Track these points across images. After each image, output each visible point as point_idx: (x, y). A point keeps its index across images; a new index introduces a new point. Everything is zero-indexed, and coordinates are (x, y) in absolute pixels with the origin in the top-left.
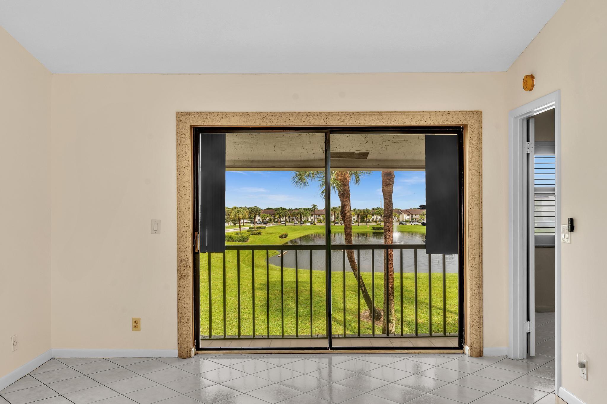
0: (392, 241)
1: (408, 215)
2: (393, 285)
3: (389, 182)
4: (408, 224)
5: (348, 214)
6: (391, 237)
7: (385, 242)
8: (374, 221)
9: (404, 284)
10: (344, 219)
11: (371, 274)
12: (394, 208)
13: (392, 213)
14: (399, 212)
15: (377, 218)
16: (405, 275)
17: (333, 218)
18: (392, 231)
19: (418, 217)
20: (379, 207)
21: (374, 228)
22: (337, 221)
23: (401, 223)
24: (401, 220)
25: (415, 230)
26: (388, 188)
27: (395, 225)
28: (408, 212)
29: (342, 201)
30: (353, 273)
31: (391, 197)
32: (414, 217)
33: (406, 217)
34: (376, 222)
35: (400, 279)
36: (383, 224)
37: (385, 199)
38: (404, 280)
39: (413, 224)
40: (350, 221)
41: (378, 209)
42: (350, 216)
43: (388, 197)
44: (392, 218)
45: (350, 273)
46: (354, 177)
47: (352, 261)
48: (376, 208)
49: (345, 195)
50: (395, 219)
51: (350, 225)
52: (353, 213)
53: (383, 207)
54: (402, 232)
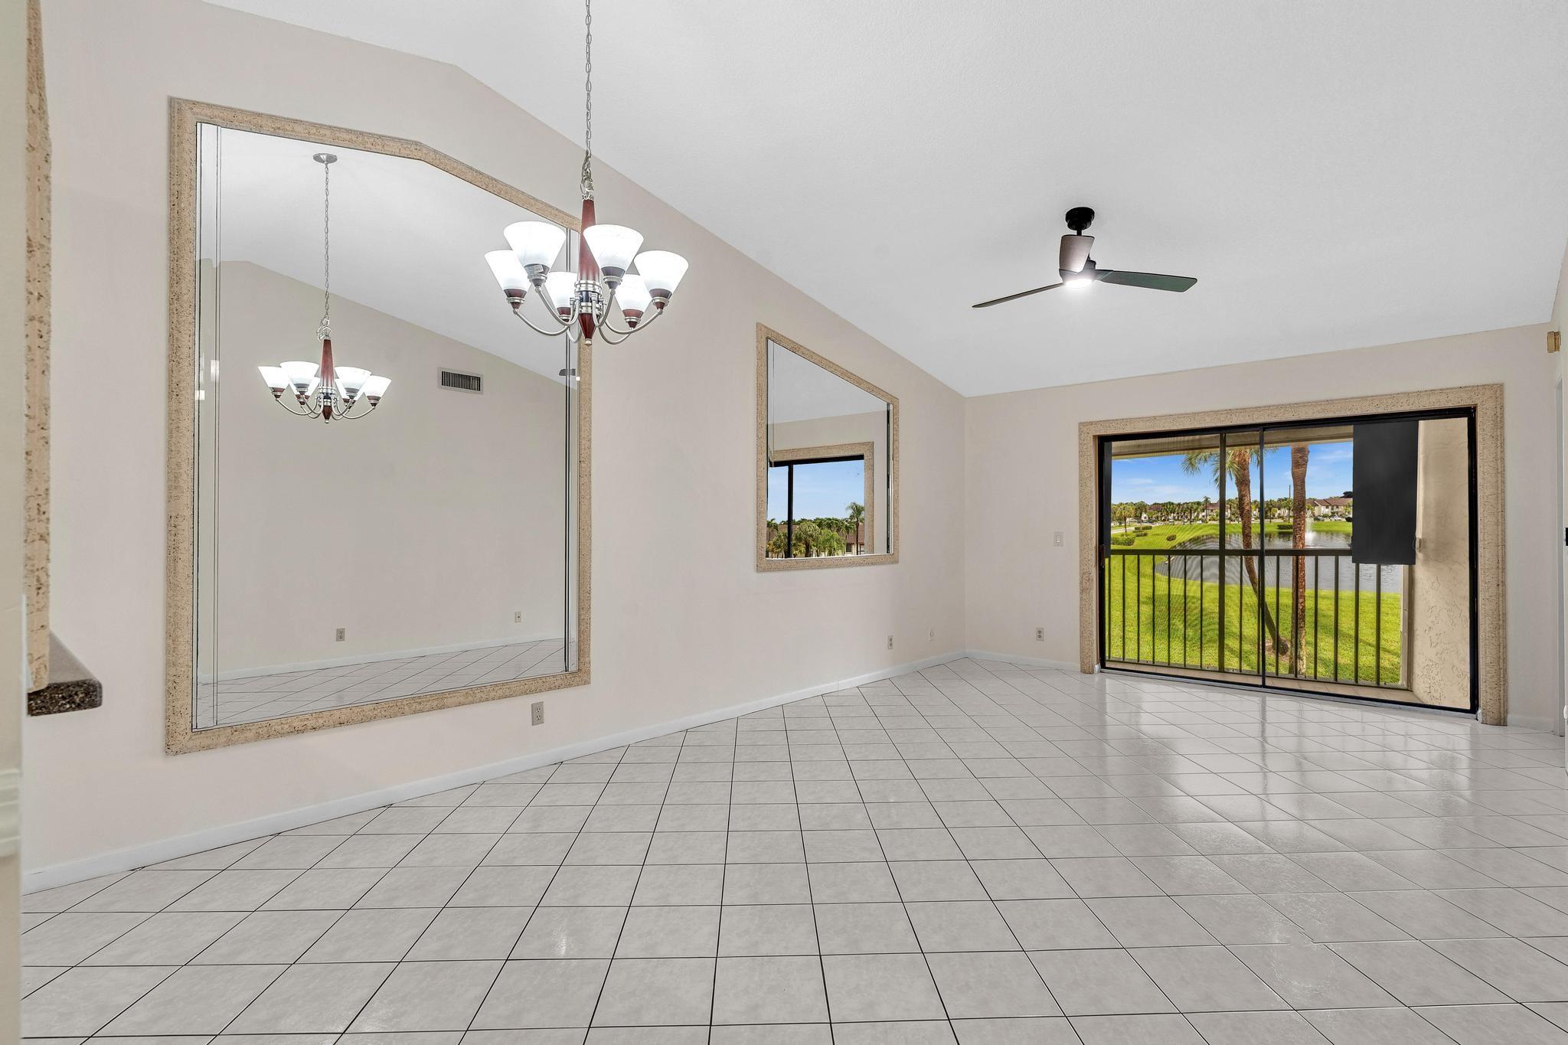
0: (1303, 545)
1: (1327, 507)
2: (1304, 606)
3: (1300, 461)
4: (1327, 520)
5: (1247, 508)
6: (1302, 538)
7: (1294, 546)
8: (1280, 517)
9: (1319, 606)
10: (1242, 515)
11: (1275, 589)
12: (1307, 498)
13: (1304, 505)
14: (1314, 503)
15: (1284, 512)
16: (1321, 593)
17: (1228, 513)
18: (1304, 530)
19: (1341, 509)
20: (1288, 497)
21: (1280, 527)
22: (1233, 518)
23: (1316, 519)
24: (1316, 514)
25: (1336, 528)
26: (1299, 471)
27: (1309, 521)
28: (1327, 503)
29: (1240, 491)
30: (1252, 588)
31: (1304, 482)
32: (1335, 510)
33: (1324, 510)
34: (1282, 518)
35: (1313, 599)
36: (1291, 520)
37: (1295, 485)
38: (1319, 600)
39: (1333, 519)
40: (1249, 518)
41: (1286, 499)
42: (1249, 512)
43: (1299, 483)
44: (1304, 512)
45: (1248, 588)
46: (1255, 457)
47: (1251, 571)
48: (1283, 498)
49: (1243, 483)
50: (1309, 513)
51: (1249, 521)
52: (1253, 507)
53: (1292, 497)
54: (1319, 532)
